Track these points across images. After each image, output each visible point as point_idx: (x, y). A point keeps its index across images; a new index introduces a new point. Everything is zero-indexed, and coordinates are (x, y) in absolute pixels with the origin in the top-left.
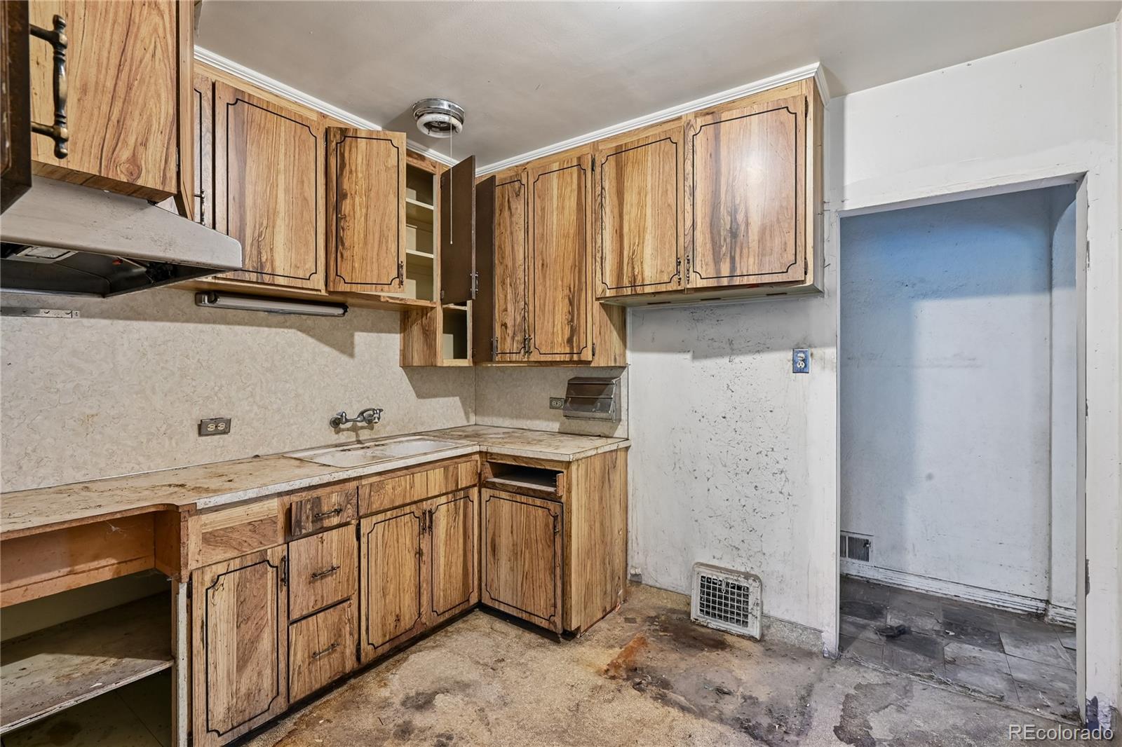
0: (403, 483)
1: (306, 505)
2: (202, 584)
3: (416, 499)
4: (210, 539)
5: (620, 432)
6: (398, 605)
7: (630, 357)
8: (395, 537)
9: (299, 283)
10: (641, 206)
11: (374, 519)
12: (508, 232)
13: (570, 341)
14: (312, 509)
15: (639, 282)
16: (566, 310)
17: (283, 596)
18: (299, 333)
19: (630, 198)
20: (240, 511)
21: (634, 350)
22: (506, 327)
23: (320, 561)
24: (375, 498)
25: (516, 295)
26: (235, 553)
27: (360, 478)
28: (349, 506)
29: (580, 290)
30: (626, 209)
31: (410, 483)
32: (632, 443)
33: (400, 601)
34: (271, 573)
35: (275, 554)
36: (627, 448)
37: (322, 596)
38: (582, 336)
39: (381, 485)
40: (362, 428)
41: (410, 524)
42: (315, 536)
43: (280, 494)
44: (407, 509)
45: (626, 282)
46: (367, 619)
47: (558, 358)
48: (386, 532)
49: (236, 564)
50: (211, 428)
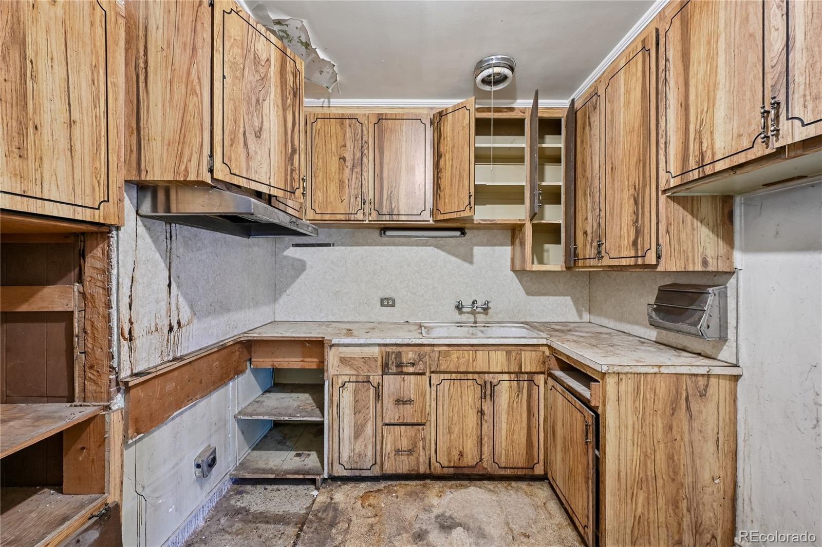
0: (466, 356)
1: (392, 355)
2: (338, 383)
3: (478, 370)
4: (343, 361)
5: (726, 354)
6: (461, 443)
7: (739, 259)
8: (459, 394)
9: (414, 218)
10: (711, 57)
11: (442, 376)
12: (589, 146)
13: (635, 243)
14: (395, 358)
15: (707, 160)
16: (631, 210)
17: (379, 405)
18: (435, 249)
19: (698, 54)
20: (358, 349)
21: (746, 249)
22: (587, 235)
23: (402, 393)
24: (442, 361)
25: (593, 203)
26: (355, 373)
27: (433, 345)
28: (421, 362)
29: (644, 186)
30: (693, 69)
31: (473, 357)
32: (745, 370)
33: (463, 442)
34: (372, 390)
35: (375, 379)
36: (736, 378)
37: (404, 416)
38: (647, 237)
39: (447, 354)
40: (479, 313)
41: (472, 388)
42: (399, 376)
43: (379, 345)
44: (470, 376)
45: (692, 164)
46: (436, 444)
47: (624, 262)
48: (452, 388)
49: (353, 379)
50: (385, 302)
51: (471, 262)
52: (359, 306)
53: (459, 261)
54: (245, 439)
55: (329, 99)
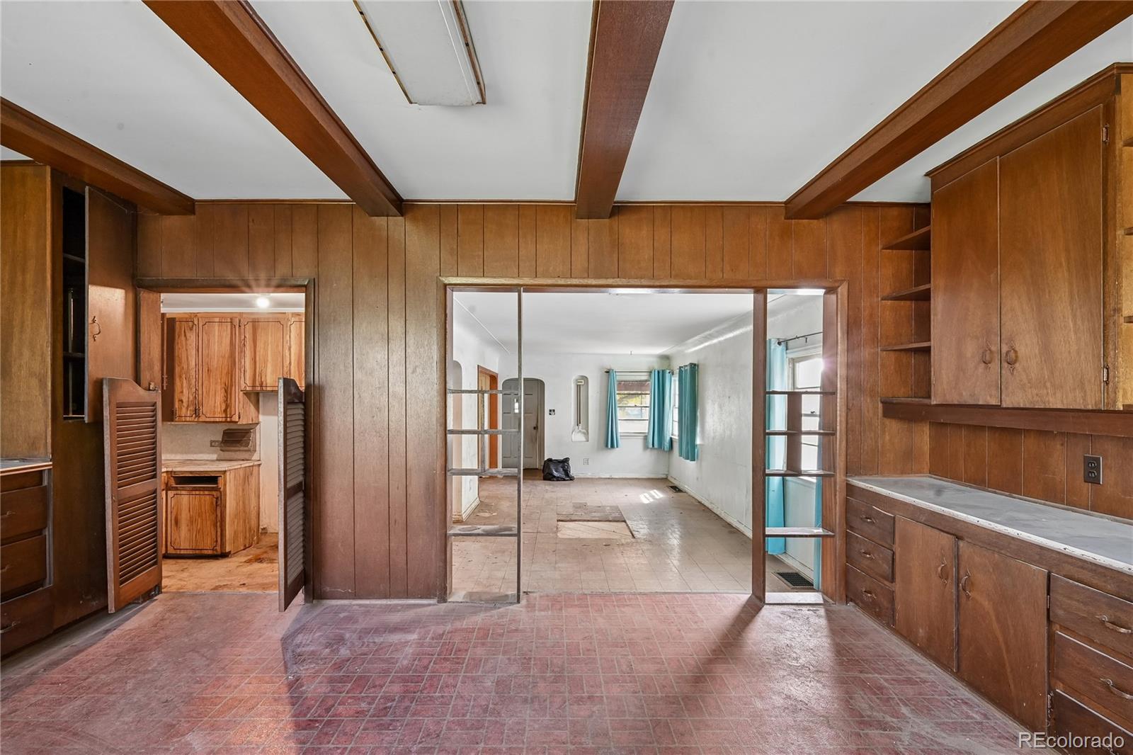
5: (255, 457)
7: (261, 418)
10: (266, 350)
12: (184, 348)
13: (225, 411)
15: (264, 385)
16: (222, 395)
19: (260, 345)
21: (263, 414)
22: (182, 402)
25: (189, 384)
29: (232, 386)
30: (258, 349)
32: (262, 462)
36: (259, 465)
38: (233, 409)
45: (257, 384)
47: (217, 420)
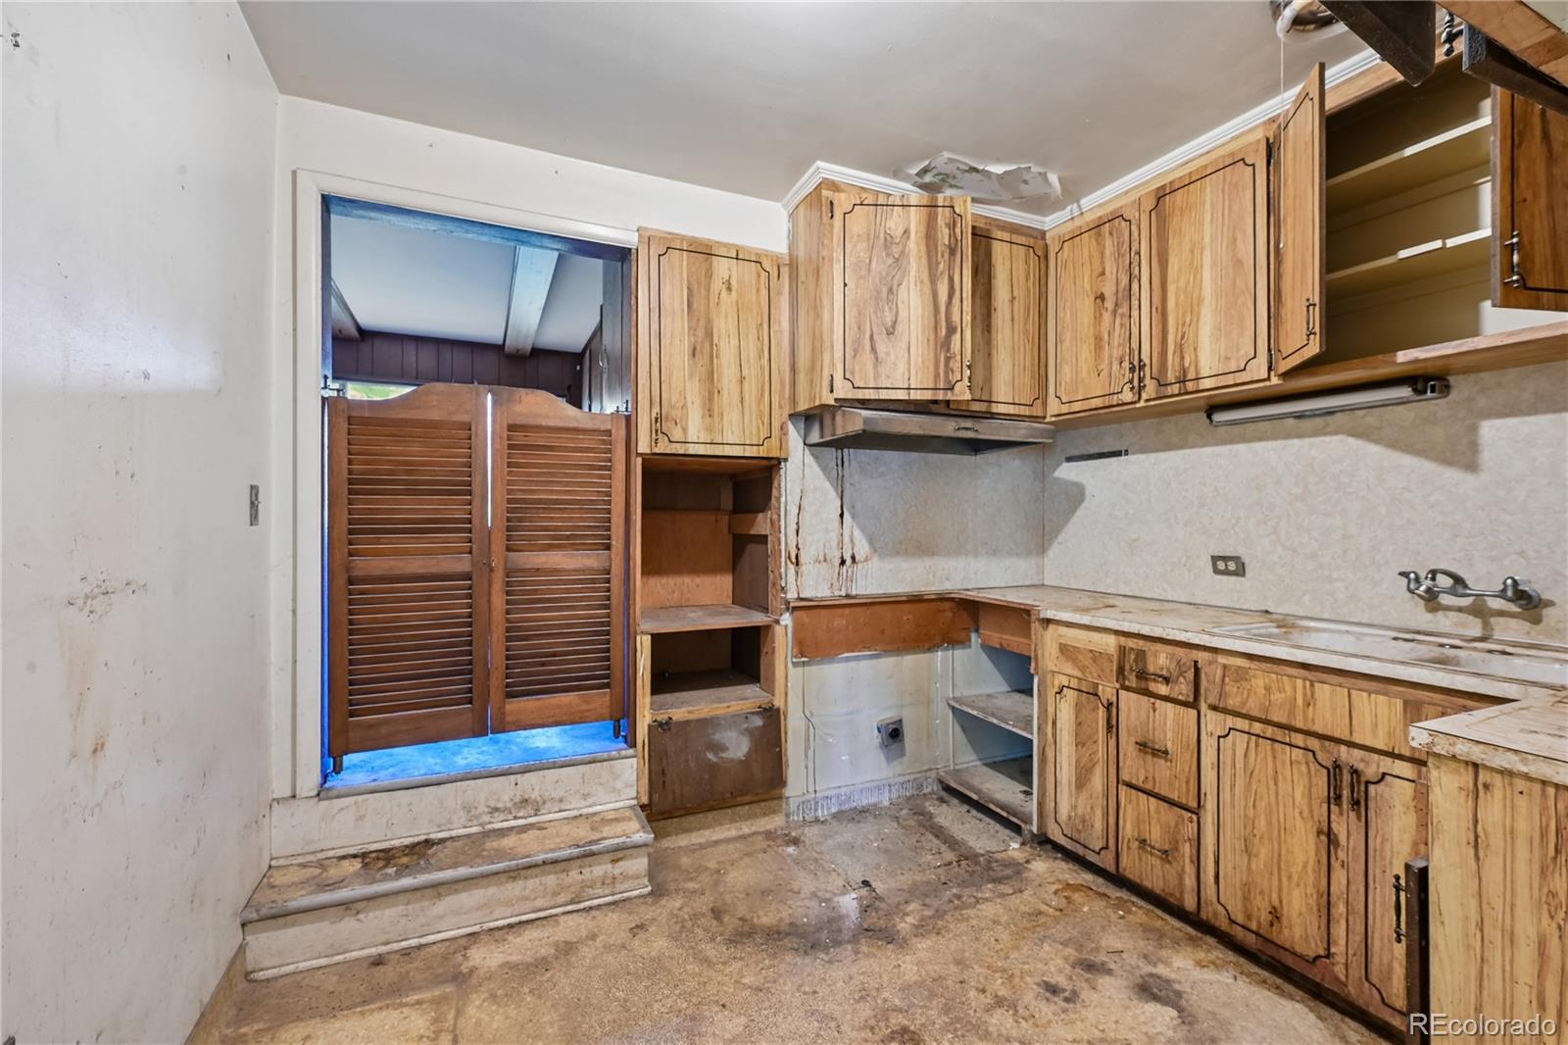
0: (1288, 688)
1: (1130, 653)
2: (1053, 686)
3: (1318, 728)
4: (1065, 650)
6: (1275, 889)
8: (1271, 772)
11: (1231, 721)
14: (1136, 660)
17: (1112, 743)
18: (1351, 440)
20: (1083, 634)
23: (1151, 732)
24: (1231, 688)
26: (1080, 675)
27: (1215, 650)
28: (1181, 679)
31: (1305, 695)
33: (1280, 889)
34: (1101, 713)
35: (1107, 691)
37: (1154, 778)
39: (1241, 675)
41: (1304, 768)
42: (1146, 698)
43: (1117, 633)
44: (1298, 739)
46: (1217, 863)
48: (1252, 754)
49: (1074, 683)
50: (1222, 565)
51: (1472, 466)
52: (1172, 570)
53: (1427, 466)
54: (969, 741)
55: (1078, 201)
